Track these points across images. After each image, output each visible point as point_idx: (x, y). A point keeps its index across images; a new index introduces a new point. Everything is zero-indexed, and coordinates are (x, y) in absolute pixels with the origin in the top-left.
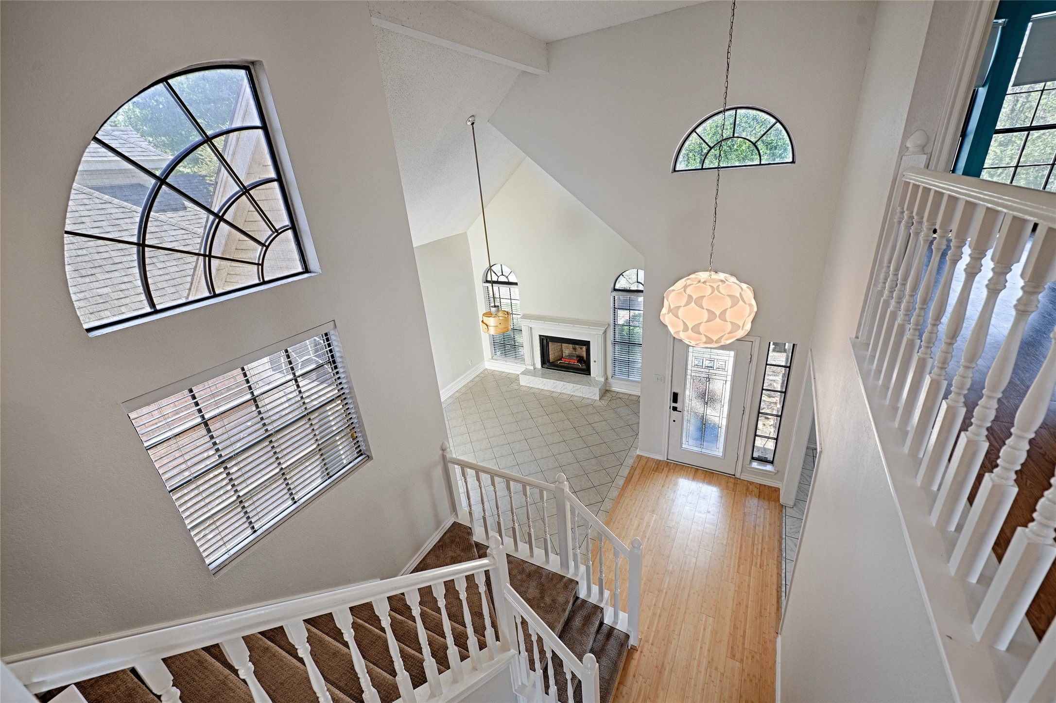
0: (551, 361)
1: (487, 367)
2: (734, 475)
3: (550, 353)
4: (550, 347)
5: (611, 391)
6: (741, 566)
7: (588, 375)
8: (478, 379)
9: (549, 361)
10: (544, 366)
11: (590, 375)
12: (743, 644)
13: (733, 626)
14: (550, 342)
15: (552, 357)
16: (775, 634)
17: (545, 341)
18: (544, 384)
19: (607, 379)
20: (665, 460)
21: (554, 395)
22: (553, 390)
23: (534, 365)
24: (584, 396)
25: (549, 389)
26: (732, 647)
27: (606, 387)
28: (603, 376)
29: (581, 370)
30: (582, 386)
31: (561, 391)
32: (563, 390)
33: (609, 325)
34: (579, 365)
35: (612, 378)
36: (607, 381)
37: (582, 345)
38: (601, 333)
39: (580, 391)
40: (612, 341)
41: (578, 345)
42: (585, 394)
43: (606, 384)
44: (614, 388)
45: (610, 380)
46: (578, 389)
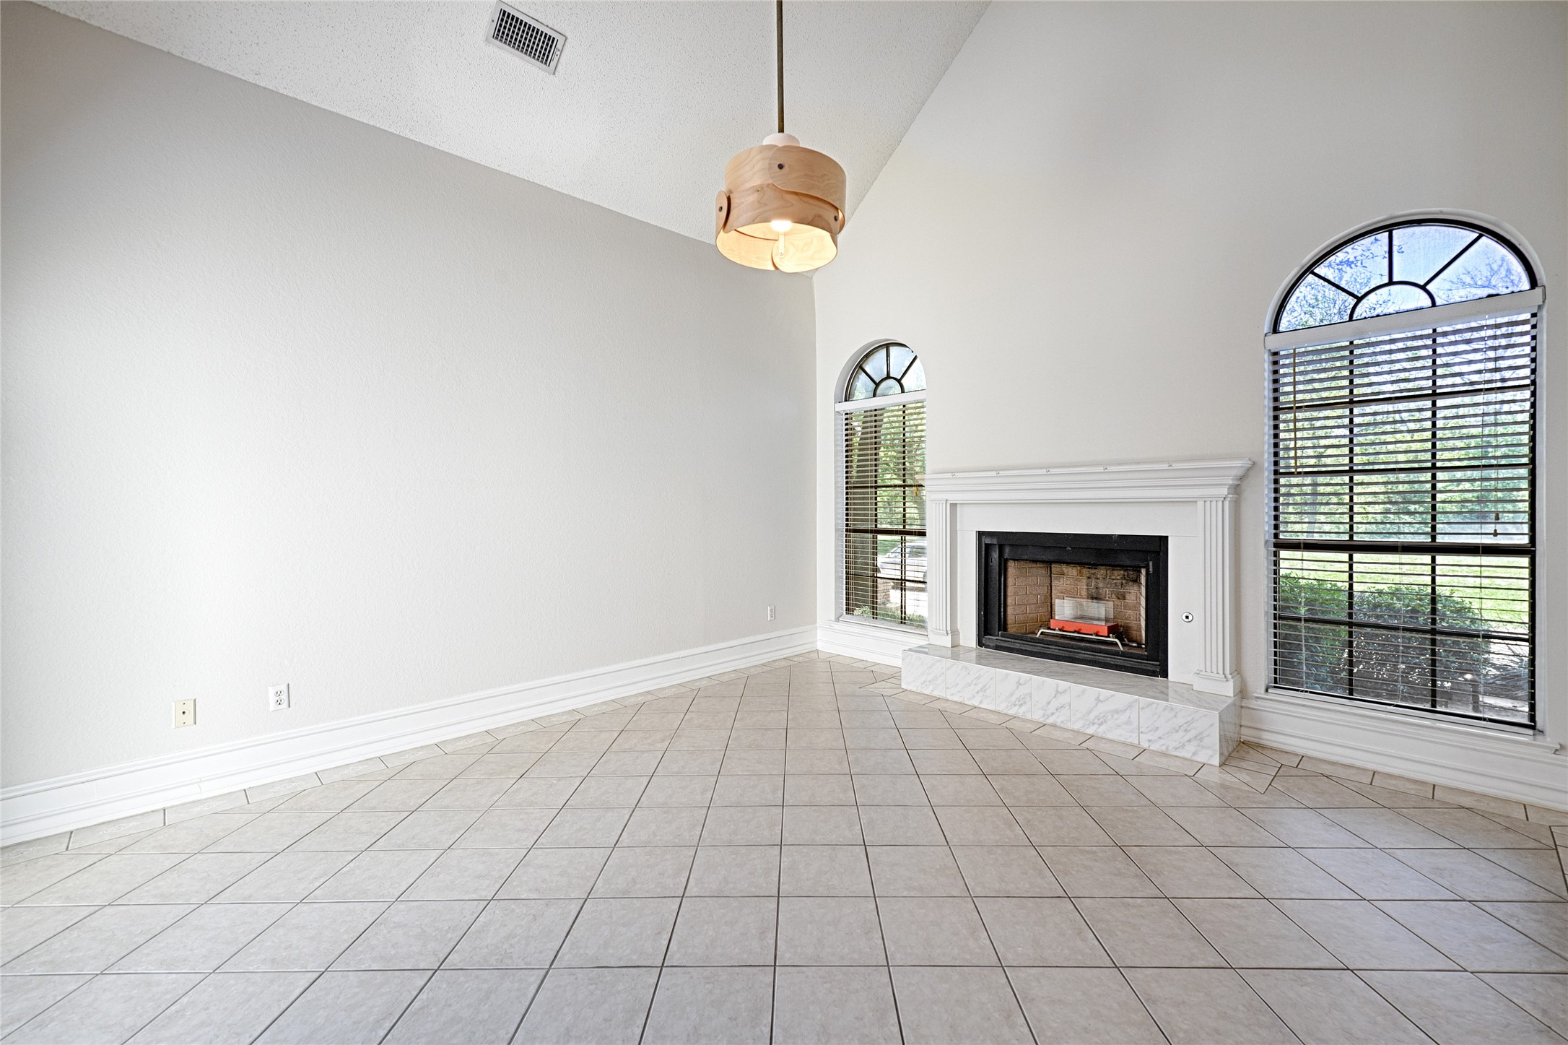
0: (1012, 629)
1: (820, 646)
3: (1010, 601)
4: (1010, 581)
5: (1264, 747)
7: (1154, 674)
8: (784, 663)
9: (1003, 626)
10: (984, 640)
11: (1165, 675)
14: (1011, 564)
15: (1014, 613)
17: (995, 555)
18: (983, 689)
19: (1242, 692)
21: (1015, 725)
22: (1012, 712)
23: (954, 633)
24: (1145, 745)
25: (998, 709)
27: (1241, 726)
28: (1231, 683)
29: (1123, 654)
30: (1136, 700)
31: (1044, 715)
32: (1053, 714)
33: (1254, 463)
34: (1116, 644)
35: (1267, 691)
36: (1245, 701)
37: (1125, 570)
38: (1225, 491)
39: (1128, 722)
40: (1267, 538)
41: (1114, 566)
42: (1150, 736)
43: (1240, 716)
44: (1270, 734)
45: (1260, 702)
46: (1117, 712)
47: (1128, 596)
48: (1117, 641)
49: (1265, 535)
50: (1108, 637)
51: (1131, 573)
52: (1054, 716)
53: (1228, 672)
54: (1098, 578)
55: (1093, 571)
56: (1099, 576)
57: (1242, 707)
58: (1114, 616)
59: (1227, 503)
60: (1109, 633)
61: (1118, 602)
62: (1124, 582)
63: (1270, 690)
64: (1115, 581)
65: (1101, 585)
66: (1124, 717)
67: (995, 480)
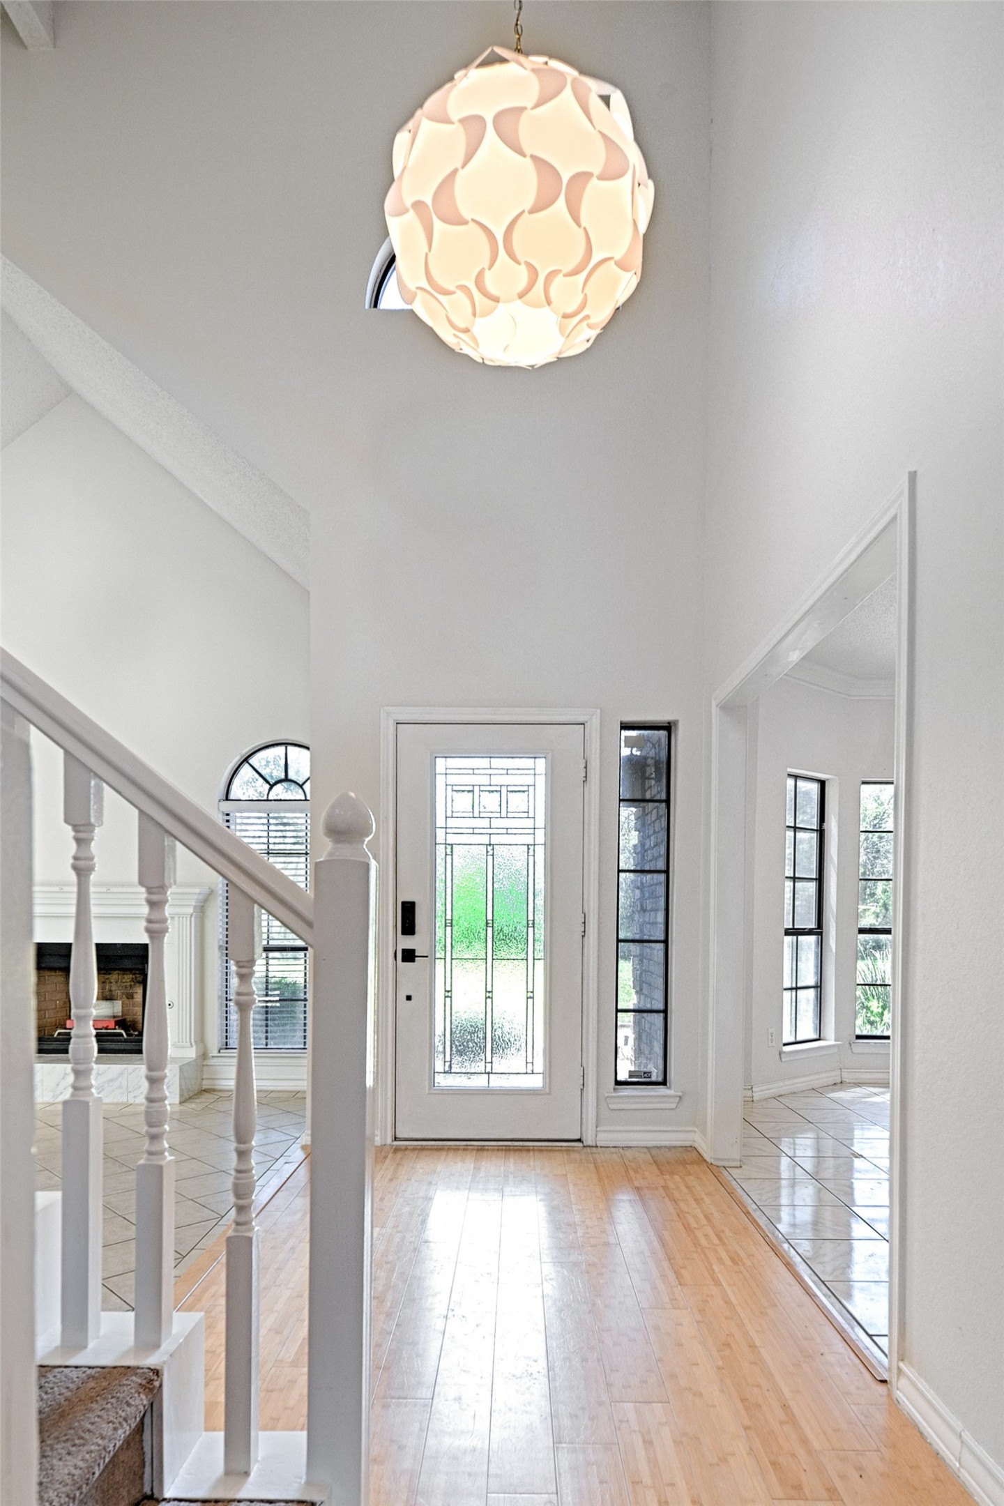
2: (579, 1140)
6: (684, 1272)
12: (804, 1441)
13: (740, 1405)
16: (881, 1388)
19: (203, 1054)
20: (389, 1141)
26: (773, 1464)
27: (203, 1079)
28: (194, 1048)
29: (126, 1041)
30: (126, 1068)
31: (54, 1096)
32: (61, 1093)
33: (212, 891)
34: (122, 1035)
35: (219, 1052)
36: (205, 1061)
37: (134, 974)
38: (191, 910)
39: (120, 1087)
40: (221, 944)
41: (125, 970)
42: (135, 1093)
43: (202, 1071)
44: (224, 1081)
45: (215, 1060)
46: (112, 1080)
47: (135, 996)
48: (123, 1032)
49: (219, 942)
50: (115, 1029)
51: (138, 976)
52: (63, 1095)
53: (193, 1041)
54: (111, 983)
55: (107, 976)
56: (112, 981)
57: (204, 1065)
58: (122, 1012)
59: (193, 919)
60: (115, 1026)
61: (127, 1001)
62: (132, 983)
63: (221, 1051)
64: (125, 984)
65: (113, 988)
66: (117, 1084)
67: (58, 895)
